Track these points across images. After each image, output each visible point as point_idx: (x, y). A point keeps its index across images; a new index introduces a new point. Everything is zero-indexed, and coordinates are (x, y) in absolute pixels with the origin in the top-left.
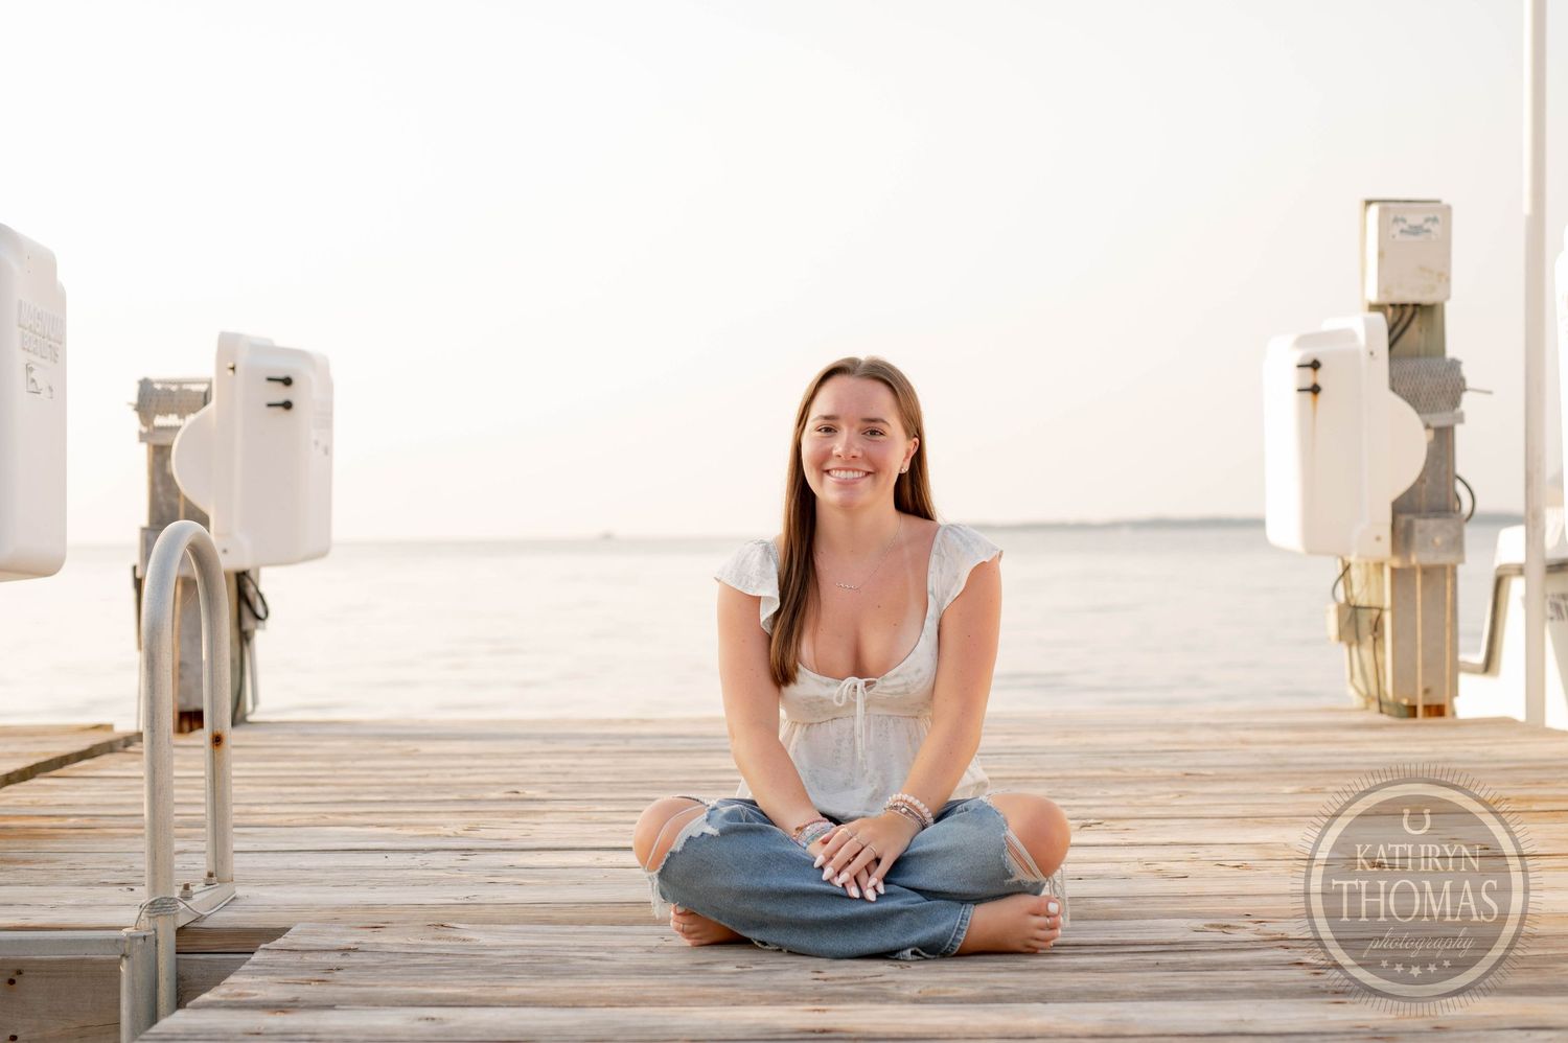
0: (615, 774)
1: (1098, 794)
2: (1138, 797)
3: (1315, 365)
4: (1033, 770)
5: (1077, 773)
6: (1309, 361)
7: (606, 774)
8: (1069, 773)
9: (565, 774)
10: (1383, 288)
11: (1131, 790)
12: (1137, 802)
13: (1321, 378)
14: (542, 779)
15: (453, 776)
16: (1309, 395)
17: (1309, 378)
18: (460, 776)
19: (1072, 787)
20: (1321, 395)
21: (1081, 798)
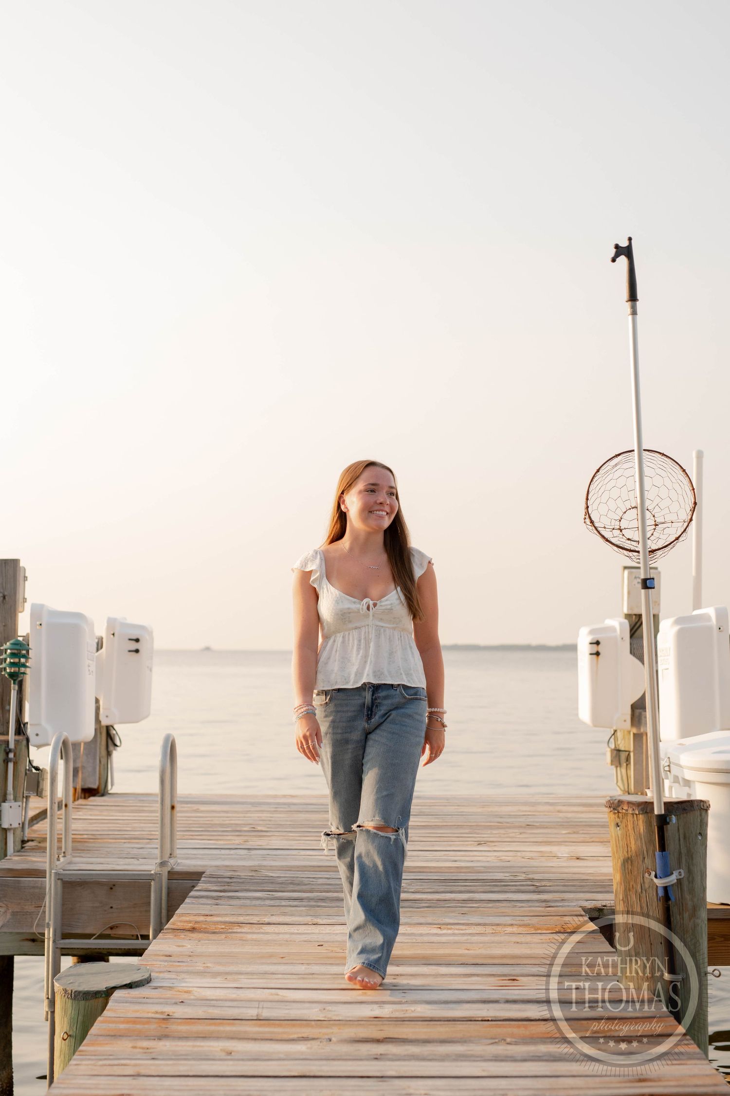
0: (291, 821)
1: (489, 832)
2: (504, 834)
3: (598, 643)
4: (465, 822)
5: (483, 824)
6: (595, 641)
7: (287, 821)
8: (480, 824)
9: (270, 821)
10: (629, 607)
11: (502, 831)
12: (502, 836)
13: (600, 648)
14: (261, 822)
15: (223, 820)
16: (595, 656)
17: (595, 648)
18: (225, 821)
19: (479, 830)
20: (600, 656)
21: (482, 834)
